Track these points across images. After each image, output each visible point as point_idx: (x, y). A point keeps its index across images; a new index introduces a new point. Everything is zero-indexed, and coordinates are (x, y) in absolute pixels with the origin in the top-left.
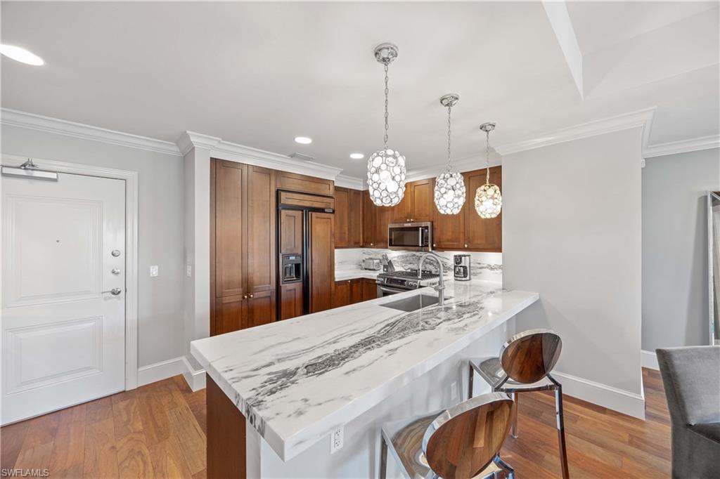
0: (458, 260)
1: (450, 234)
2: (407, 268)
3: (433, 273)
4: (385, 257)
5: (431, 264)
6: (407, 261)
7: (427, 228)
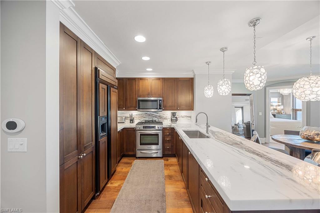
0: (174, 115)
1: (170, 103)
2: (142, 120)
3: (157, 121)
4: (131, 116)
5: (156, 117)
6: (142, 116)
7: (161, 100)
